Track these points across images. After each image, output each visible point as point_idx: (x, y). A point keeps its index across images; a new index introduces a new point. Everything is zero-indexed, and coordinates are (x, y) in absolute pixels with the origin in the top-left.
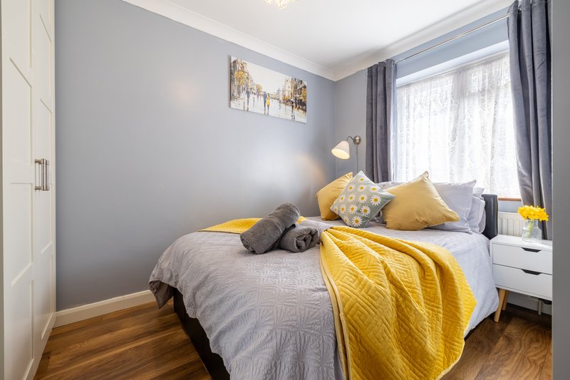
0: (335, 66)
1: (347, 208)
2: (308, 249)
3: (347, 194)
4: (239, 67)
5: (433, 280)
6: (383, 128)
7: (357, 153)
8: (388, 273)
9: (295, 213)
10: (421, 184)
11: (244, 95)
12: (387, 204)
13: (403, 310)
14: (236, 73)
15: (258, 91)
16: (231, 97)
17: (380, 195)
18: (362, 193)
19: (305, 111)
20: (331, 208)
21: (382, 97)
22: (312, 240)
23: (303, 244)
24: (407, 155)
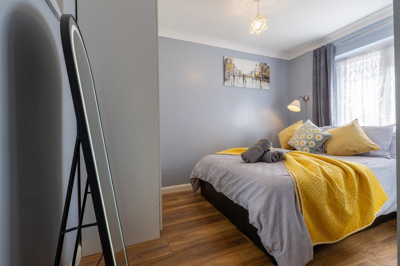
0: (289, 51)
1: (300, 142)
2: (277, 162)
3: (299, 134)
4: (229, 62)
5: (353, 179)
6: (325, 90)
7: (306, 107)
8: (323, 172)
9: (269, 143)
10: (352, 127)
11: (232, 77)
12: (327, 140)
13: (331, 189)
14: (227, 65)
15: (240, 74)
16: (225, 80)
17: (321, 134)
18: (309, 133)
19: (269, 82)
20: (288, 143)
21: (324, 69)
22: (279, 158)
23: (275, 159)
24: (345, 107)
